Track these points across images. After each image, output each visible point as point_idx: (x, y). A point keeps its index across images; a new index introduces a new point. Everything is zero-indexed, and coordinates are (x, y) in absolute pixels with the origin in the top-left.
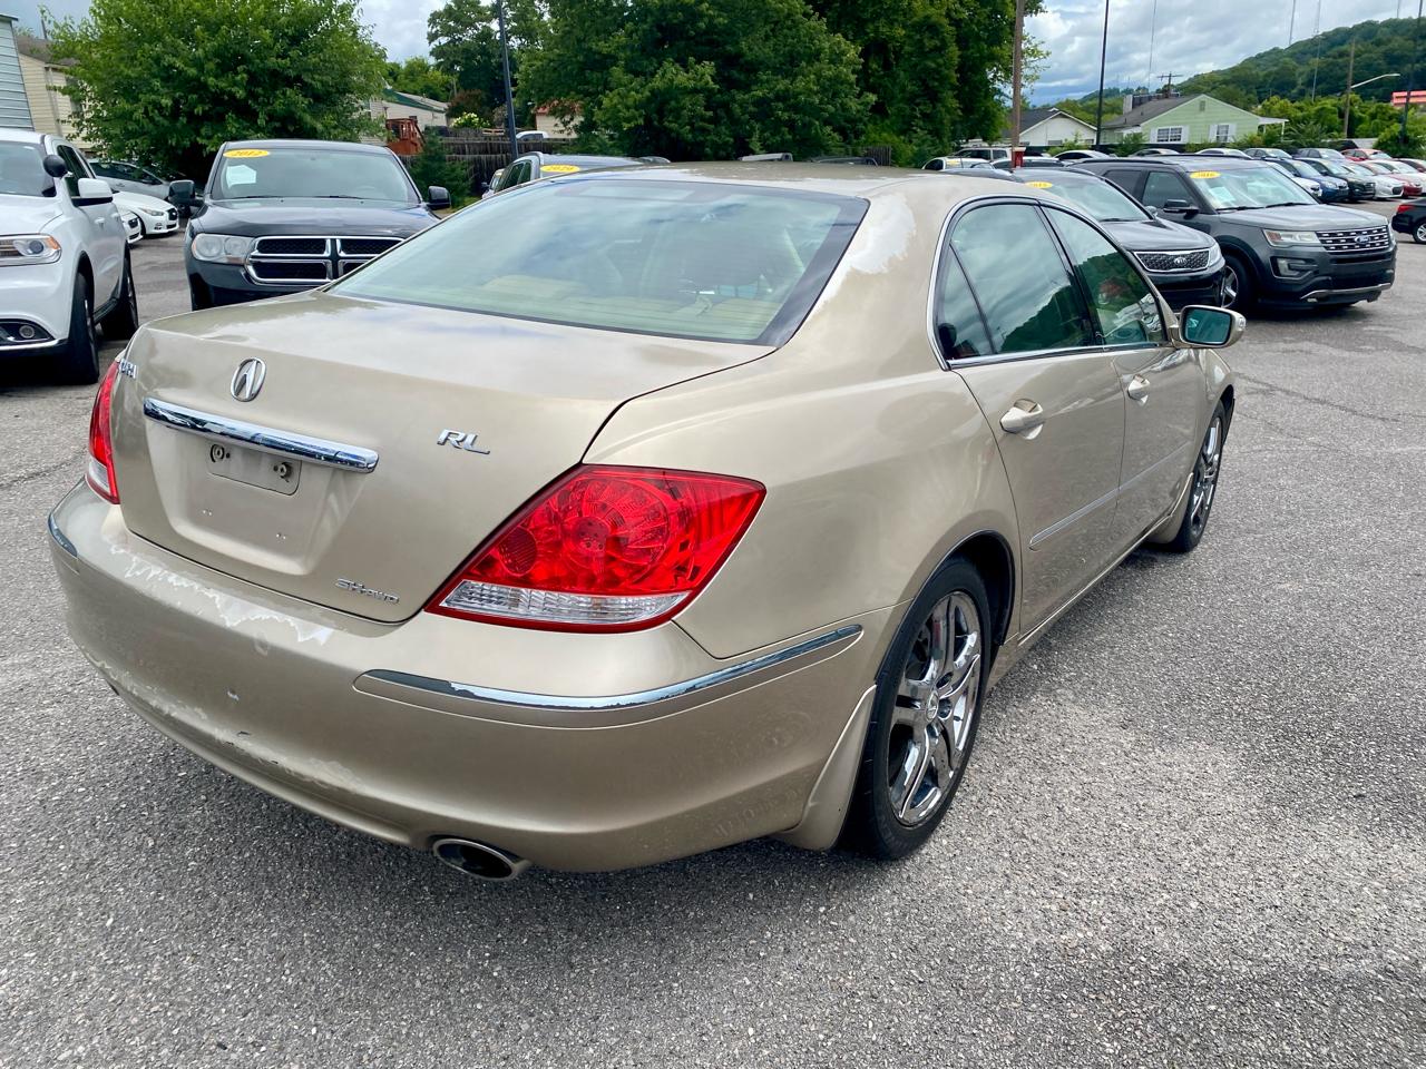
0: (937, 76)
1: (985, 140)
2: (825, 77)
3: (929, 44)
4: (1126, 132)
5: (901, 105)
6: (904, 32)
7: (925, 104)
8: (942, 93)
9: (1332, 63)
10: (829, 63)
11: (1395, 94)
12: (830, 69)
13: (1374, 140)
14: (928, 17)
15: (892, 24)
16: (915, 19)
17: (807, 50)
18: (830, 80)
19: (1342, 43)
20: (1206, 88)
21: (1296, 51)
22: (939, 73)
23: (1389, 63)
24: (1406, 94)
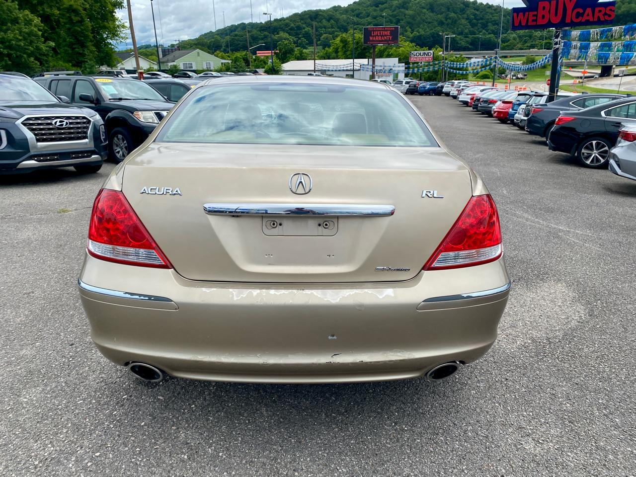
0: (82, 35)
1: (109, 66)
2: (24, 32)
3: (75, 19)
4: (170, 64)
5: (66, 48)
6: (59, 12)
7: (78, 48)
8: (86, 43)
9: (233, 39)
10: (25, 25)
11: (258, 52)
12: (26, 28)
13: (264, 70)
14: (71, 6)
15: (51, 7)
16: (64, 6)
17: (9, 18)
18: (27, 33)
19: (235, 30)
20: (188, 47)
21: (219, 33)
22: (82, 33)
23: (253, 40)
24: (271, 52)
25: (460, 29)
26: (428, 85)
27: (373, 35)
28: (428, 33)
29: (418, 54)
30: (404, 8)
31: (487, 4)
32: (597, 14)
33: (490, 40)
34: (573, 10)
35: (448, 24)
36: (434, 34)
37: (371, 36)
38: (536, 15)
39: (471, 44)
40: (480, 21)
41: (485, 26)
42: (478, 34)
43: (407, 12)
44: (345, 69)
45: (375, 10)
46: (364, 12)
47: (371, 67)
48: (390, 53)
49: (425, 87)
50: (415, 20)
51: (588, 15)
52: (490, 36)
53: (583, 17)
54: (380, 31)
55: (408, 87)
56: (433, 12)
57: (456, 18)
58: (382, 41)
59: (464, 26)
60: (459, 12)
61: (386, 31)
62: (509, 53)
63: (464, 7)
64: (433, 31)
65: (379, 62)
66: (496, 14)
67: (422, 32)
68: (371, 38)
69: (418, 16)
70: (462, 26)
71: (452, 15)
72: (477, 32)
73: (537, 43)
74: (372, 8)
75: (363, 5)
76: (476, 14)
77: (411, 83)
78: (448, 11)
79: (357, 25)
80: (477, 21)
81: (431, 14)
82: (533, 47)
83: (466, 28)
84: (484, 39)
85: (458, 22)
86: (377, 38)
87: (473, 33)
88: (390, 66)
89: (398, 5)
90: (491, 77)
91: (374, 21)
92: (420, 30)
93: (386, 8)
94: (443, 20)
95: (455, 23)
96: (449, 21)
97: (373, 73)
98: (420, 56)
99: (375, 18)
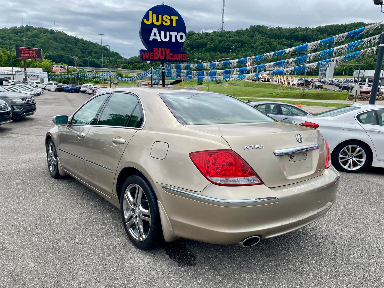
25: (75, 54)
26: (70, 86)
27: (22, 52)
28: (56, 54)
29: (57, 67)
30: (37, 38)
31: (90, 41)
32: (179, 57)
33: (94, 62)
34: (169, 54)
35: (67, 50)
36: (60, 55)
37: (22, 53)
38: (153, 55)
39: (83, 63)
40: (87, 51)
41: (90, 53)
42: (87, 58)
43: (39, 40)
44: (6, 73)
45: (15, 37)
46: (7, 36)
47: (24, 73)
48: (35, 65)
49: (68, 88)
50: (45, 46)
51: (176, 57)
52: (93, 59)
53: (173, 57)
54: (28, 50)
55: (56, 87)
56: (56, 41)
57: (72, 47)
58: (30, 57)
59: (78, 53)
60: (73, 44)
61: (32, 51)
62: (107, 70)
63: (76, 41)
64: (59, 53)
65: (29, 70)
66: (95, 48)
67: (52, 54)
68: (22, 55)
69: (47, 44)
70: (76, 52)
71: (70, 45)
72: (86, 57)
73: (120, 65)
74: (13, 34)
75: (6, 32)
76: (84, 46)
77: (58, 85)
78: (67, 43)
79: (3, 44)
80: (85, 50)
81: (56, 43)
82: (118, 67)
83: (79, 54)
84: (90, 61)
85: (73, 50)
86: (26, 55)
87: (84, 57)
88: (38, 73)
89: (32, 35)
90: (100, 82)
91: (16, 43)
92: (50, 52)
93: (24, 36)
94: (64, 47)
95: (72, 50)
96: (68, 49)
97: (26, 77)
98: (58, 68)
99: (16, 41)
